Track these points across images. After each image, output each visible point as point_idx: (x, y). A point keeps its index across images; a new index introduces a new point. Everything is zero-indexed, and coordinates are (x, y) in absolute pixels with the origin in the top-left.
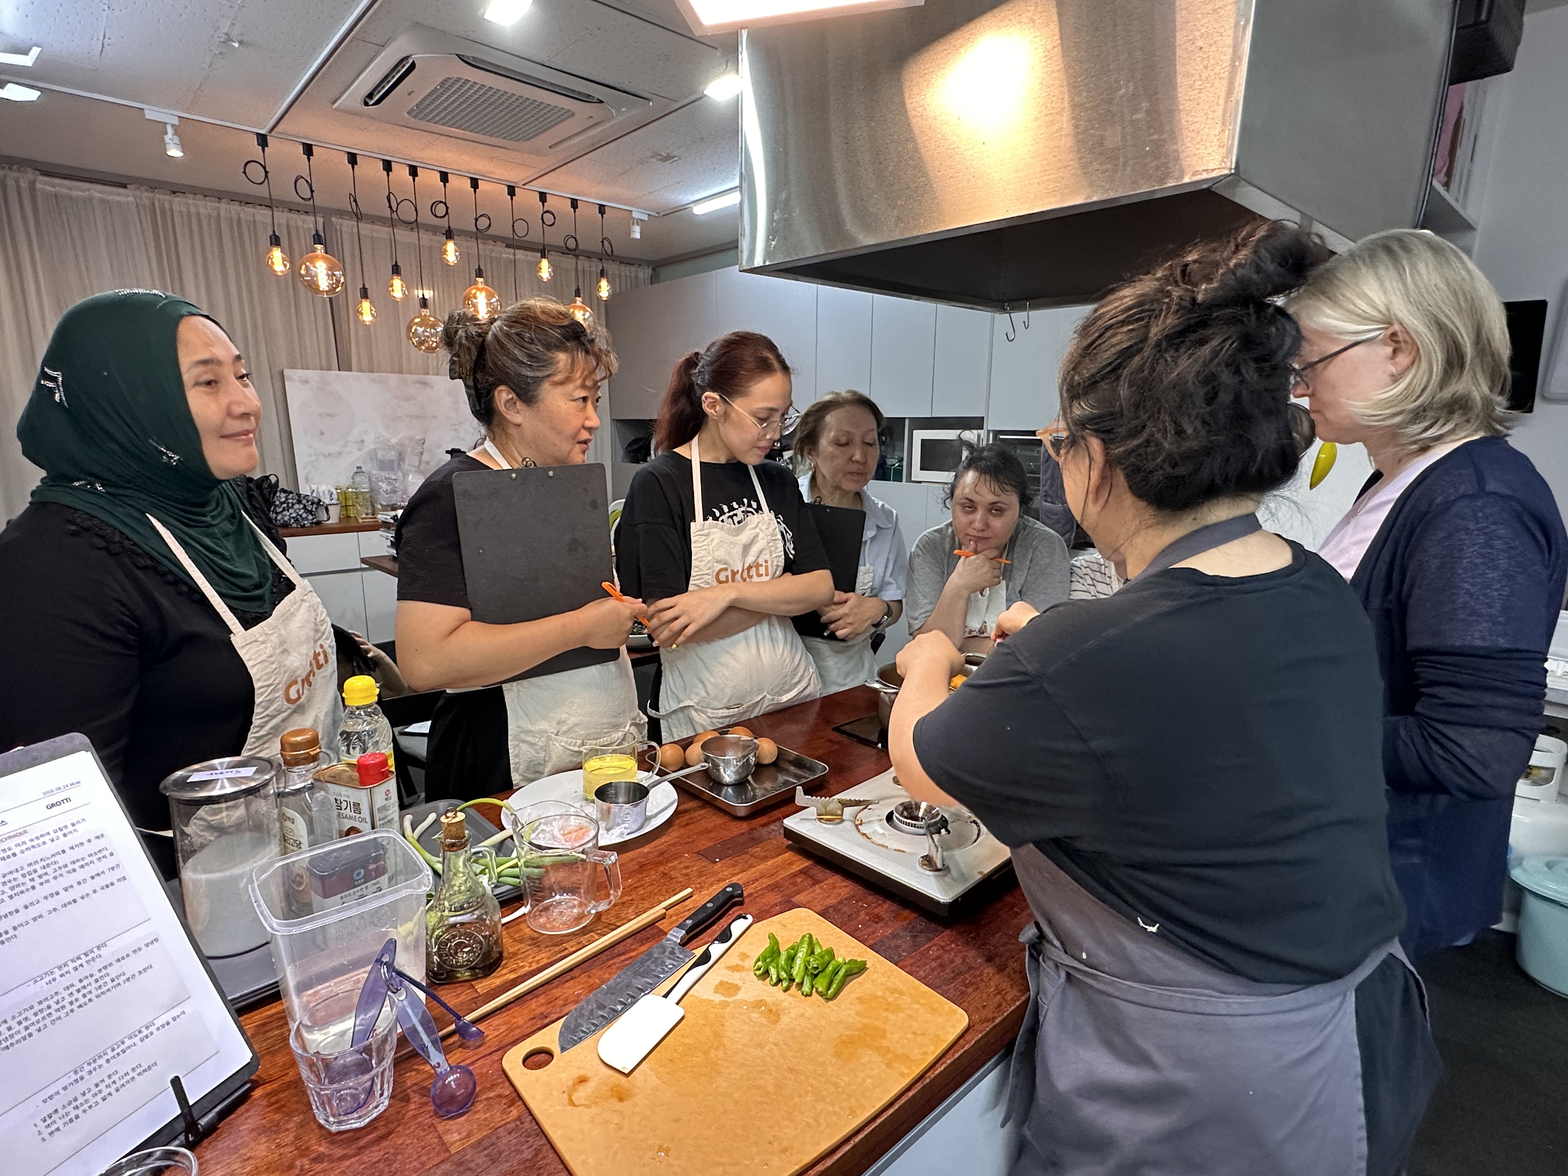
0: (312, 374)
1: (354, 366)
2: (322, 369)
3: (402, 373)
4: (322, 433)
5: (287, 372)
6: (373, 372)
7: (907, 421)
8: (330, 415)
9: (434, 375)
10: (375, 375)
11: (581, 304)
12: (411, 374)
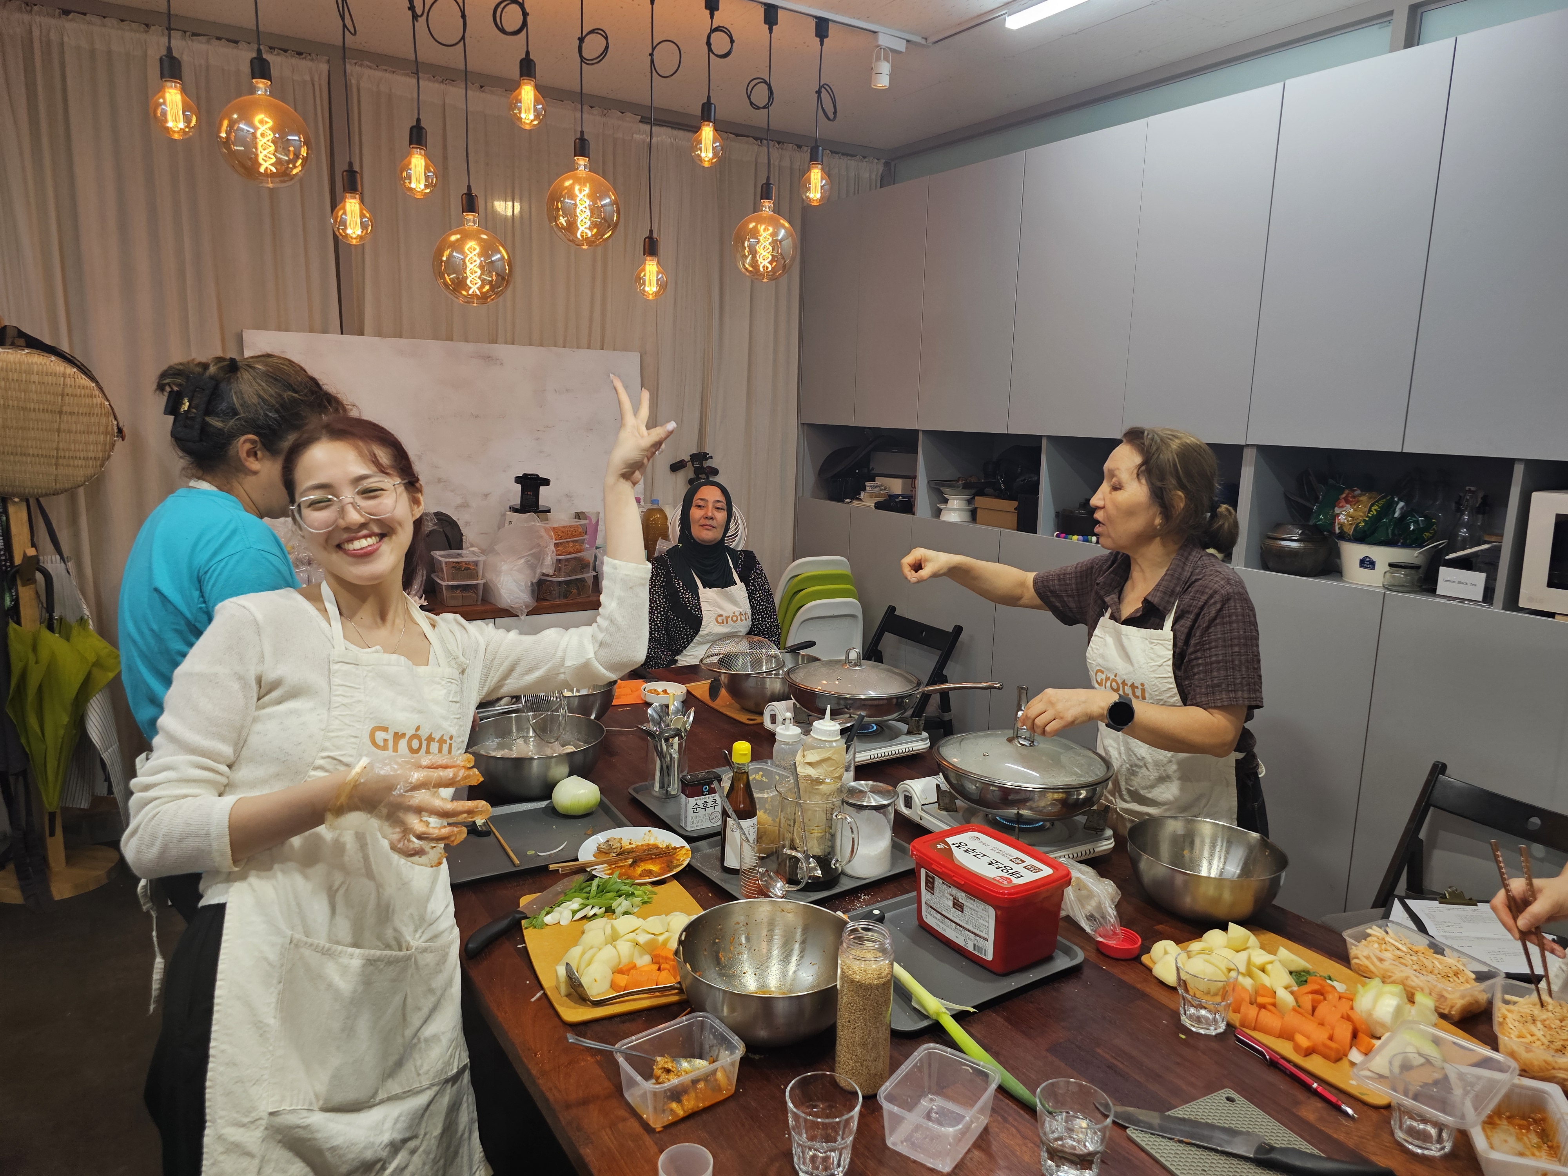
0: (291, 339)
1: (368, 326)
2: (311, 331)
3: (450, 338)
5: (249, 335)
7: (1519, 469)
9: (506, 343)
10: (403, 343)
11: (771, 213)
12: (467, 341)
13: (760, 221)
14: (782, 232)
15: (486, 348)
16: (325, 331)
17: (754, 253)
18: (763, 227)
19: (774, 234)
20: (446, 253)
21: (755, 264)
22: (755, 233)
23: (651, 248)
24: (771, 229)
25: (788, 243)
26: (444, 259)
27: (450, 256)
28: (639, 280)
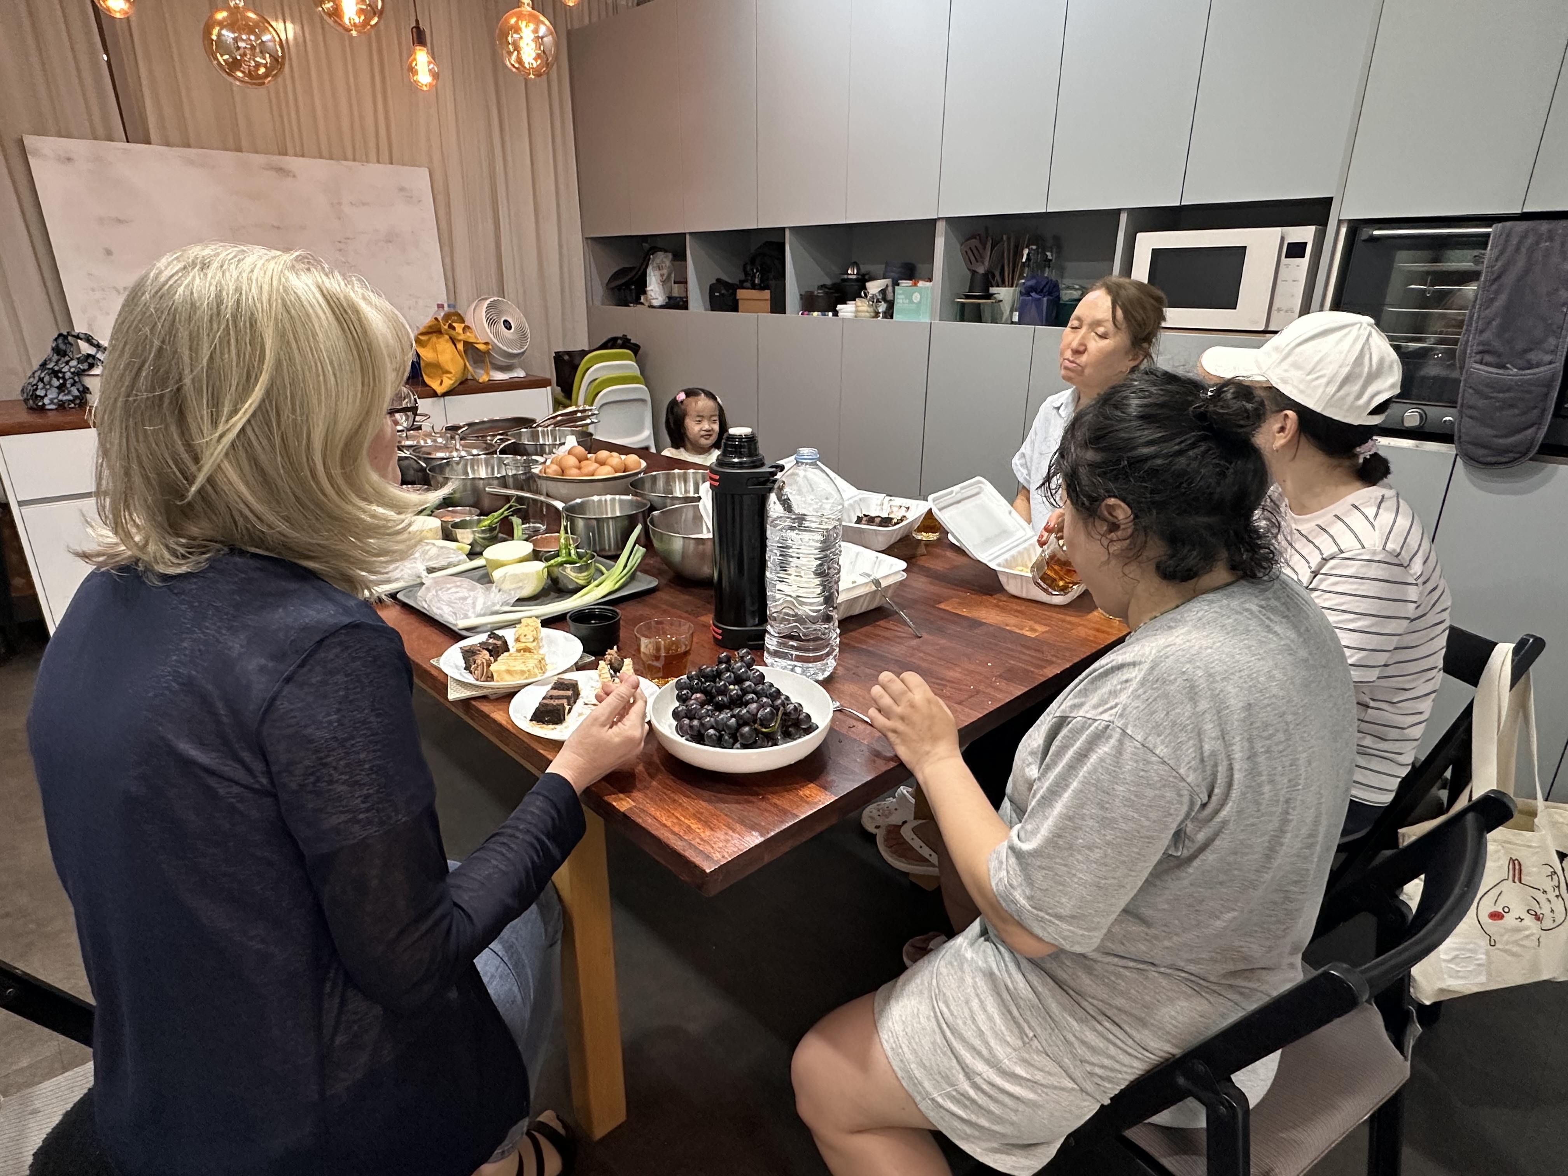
0: (79, 147)
1: (153, 135)
2: (95, 139)
3: (239, 149)
4: (109, 253)
5: (30, 141)
6: (189, 146)
7: (1124, 217)
8: (119, 221)
9: (296, 155)
10: (192, 153)
11: (530, 9)
12: (257, 152)
13: (520, 17)
14: (542, 30)
15: (277, 159)
16: (110, 138)
17: (517, 48)
18: (524, 23)
19: (536, 31)
20: (215, 31)
21: (520, 61)
22: (517, 30)
23: (419, 38)
24: (532, 26)
25: (548, 40)
26: (214, 37)
27: (219, 35)
28: (412, 70)
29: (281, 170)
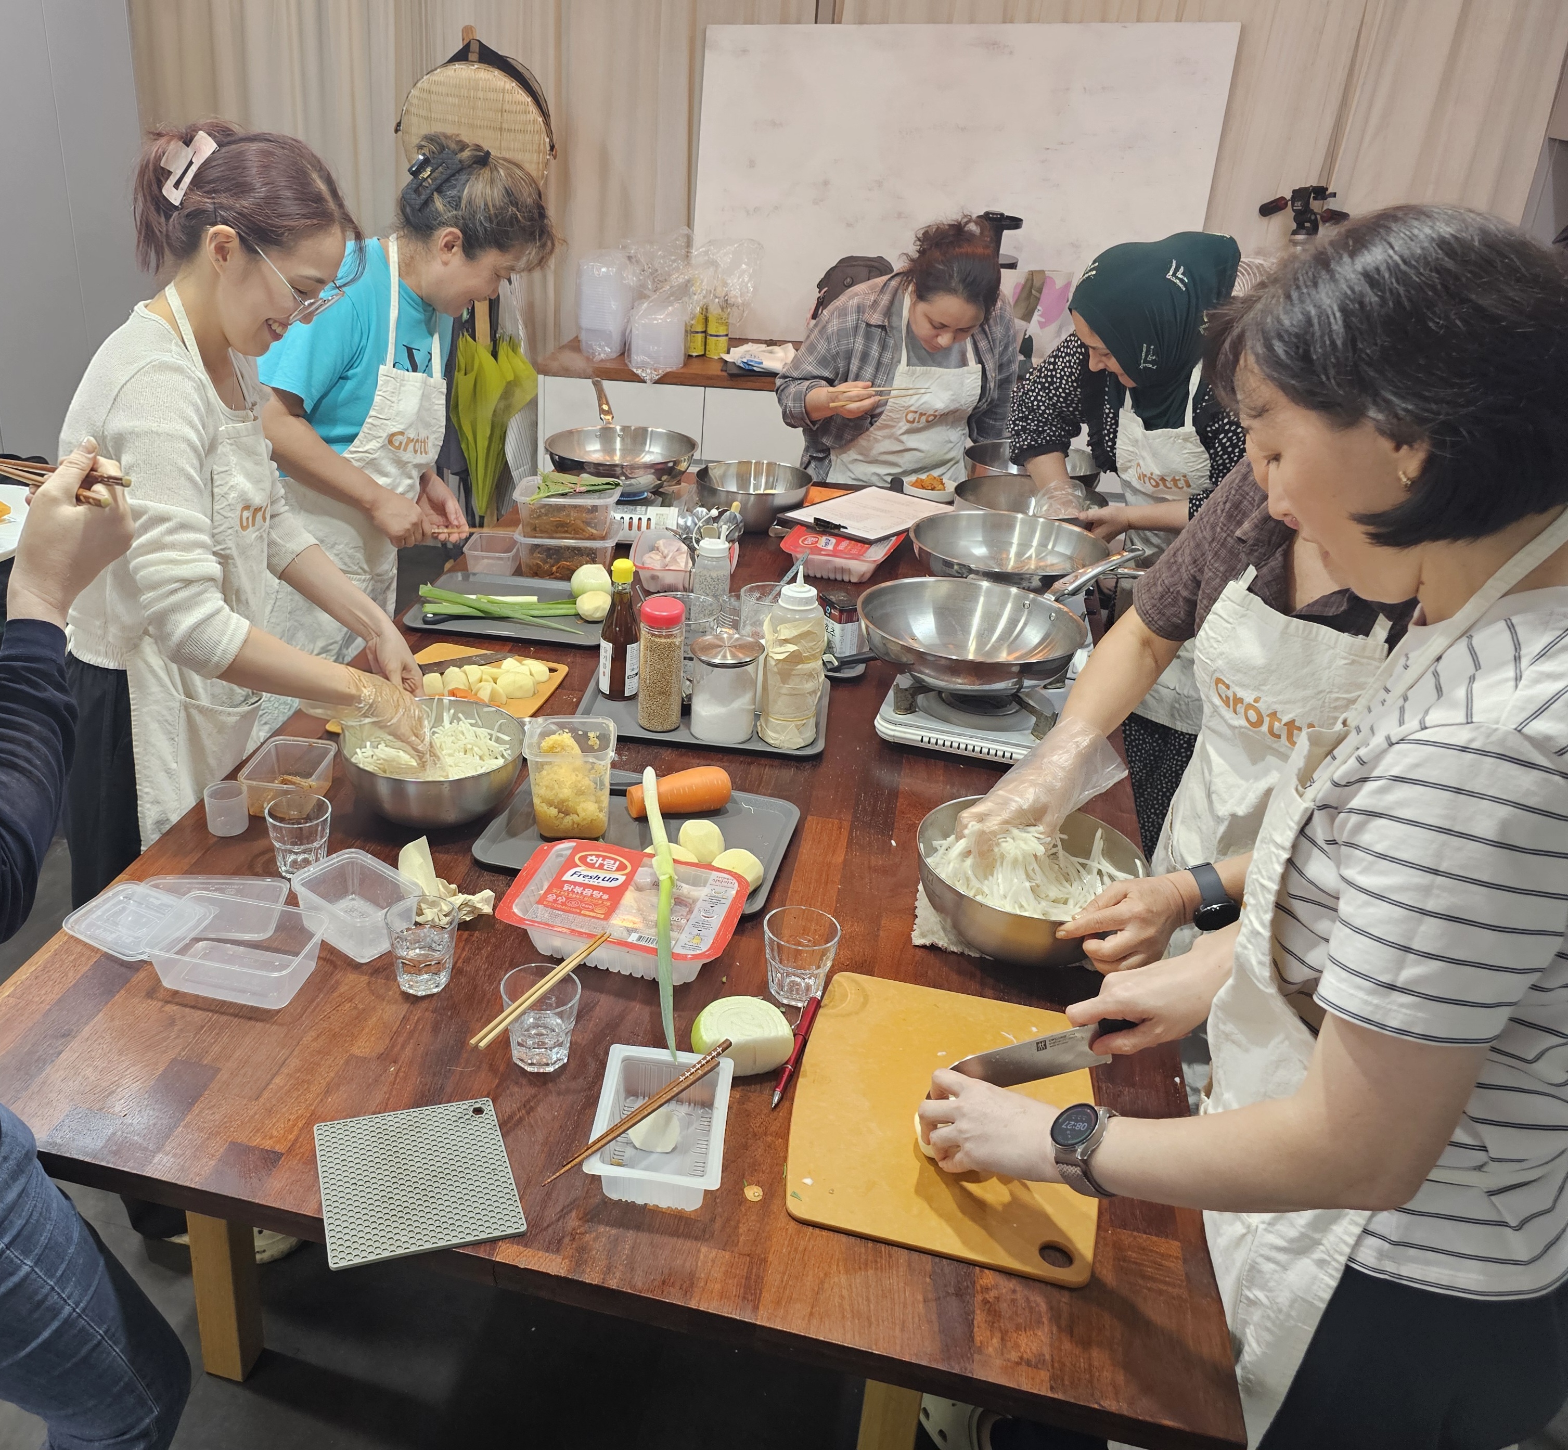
0: (761, 35)
1: (847, 11)
2: (781, 21)
3: (949, 21)
4: (752, 164)
5: (713, 32)
10: (884, 30)
12: (972, 21)
15: (996, 30)
16: (798, 20)
29: (994, 46)
